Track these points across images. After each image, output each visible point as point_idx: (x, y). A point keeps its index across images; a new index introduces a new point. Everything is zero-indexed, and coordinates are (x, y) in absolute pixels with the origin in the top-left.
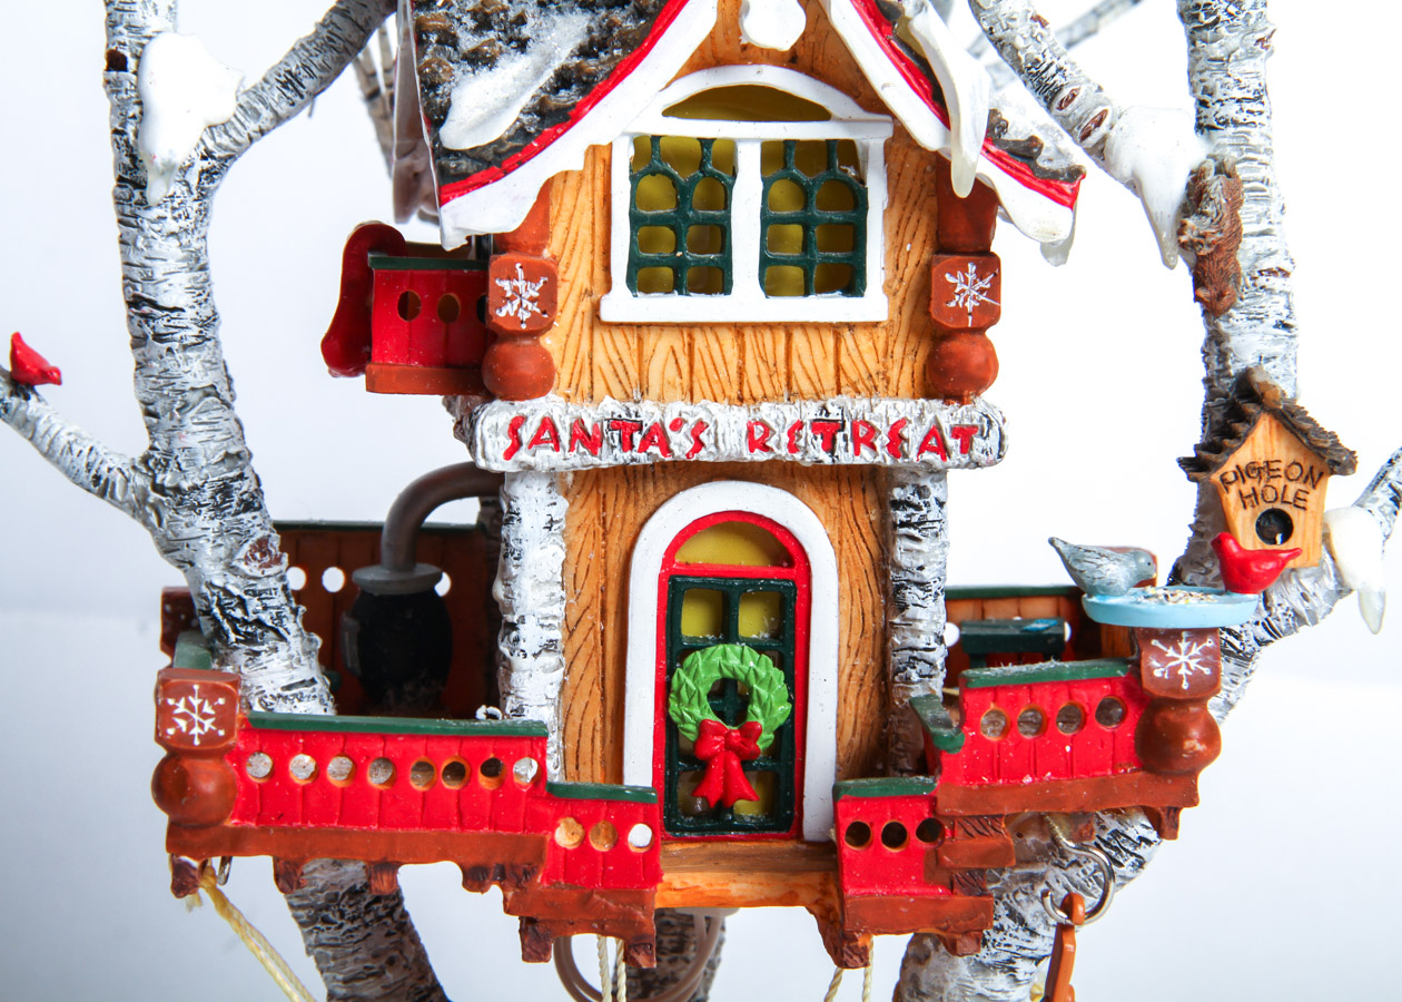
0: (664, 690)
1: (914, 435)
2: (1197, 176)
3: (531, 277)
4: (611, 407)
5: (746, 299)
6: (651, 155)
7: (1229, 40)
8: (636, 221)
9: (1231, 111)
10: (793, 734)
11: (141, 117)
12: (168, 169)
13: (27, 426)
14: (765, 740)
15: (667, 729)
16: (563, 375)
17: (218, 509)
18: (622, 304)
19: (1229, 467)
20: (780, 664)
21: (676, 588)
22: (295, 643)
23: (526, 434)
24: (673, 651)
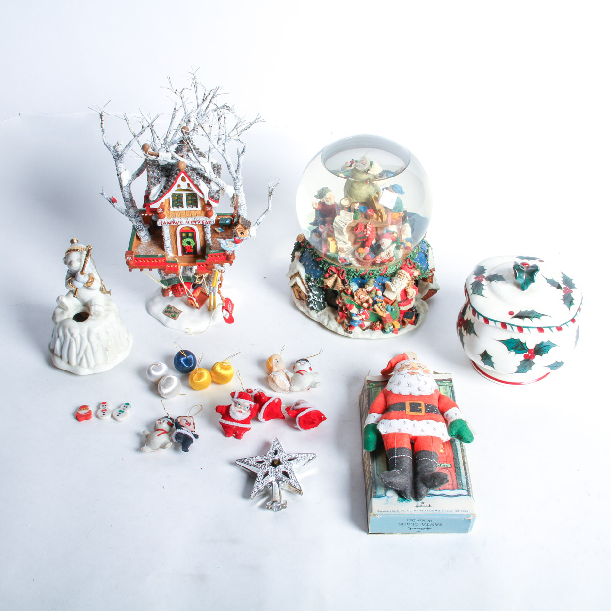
0: (181, 243)
1: (204, 222)
2: (234, 195)
3: (161, 208)
4: (172, 220)
5: (186, 208)
6: (173, 195)
7: (237, 181)
8: (172, 201)
9: (237, 188)
10: (195, 247)
11: (121, 180)
12: (125, 186)
13: (114, 206)
14: (192, 247)
15: (182, 246)
16: (167, 215)
17: (135, 218)
18: (172, 209)
19: (237, 228)
20: (193, 239)
21: (181, 233)
22: (144, 230)
23: (163, 223)
24: (182, 238)
